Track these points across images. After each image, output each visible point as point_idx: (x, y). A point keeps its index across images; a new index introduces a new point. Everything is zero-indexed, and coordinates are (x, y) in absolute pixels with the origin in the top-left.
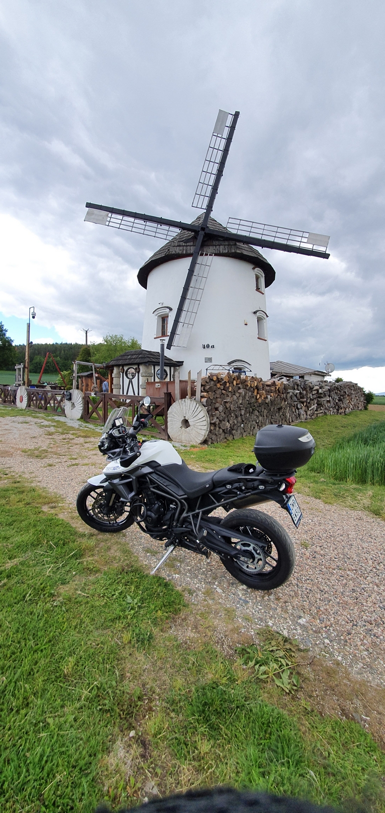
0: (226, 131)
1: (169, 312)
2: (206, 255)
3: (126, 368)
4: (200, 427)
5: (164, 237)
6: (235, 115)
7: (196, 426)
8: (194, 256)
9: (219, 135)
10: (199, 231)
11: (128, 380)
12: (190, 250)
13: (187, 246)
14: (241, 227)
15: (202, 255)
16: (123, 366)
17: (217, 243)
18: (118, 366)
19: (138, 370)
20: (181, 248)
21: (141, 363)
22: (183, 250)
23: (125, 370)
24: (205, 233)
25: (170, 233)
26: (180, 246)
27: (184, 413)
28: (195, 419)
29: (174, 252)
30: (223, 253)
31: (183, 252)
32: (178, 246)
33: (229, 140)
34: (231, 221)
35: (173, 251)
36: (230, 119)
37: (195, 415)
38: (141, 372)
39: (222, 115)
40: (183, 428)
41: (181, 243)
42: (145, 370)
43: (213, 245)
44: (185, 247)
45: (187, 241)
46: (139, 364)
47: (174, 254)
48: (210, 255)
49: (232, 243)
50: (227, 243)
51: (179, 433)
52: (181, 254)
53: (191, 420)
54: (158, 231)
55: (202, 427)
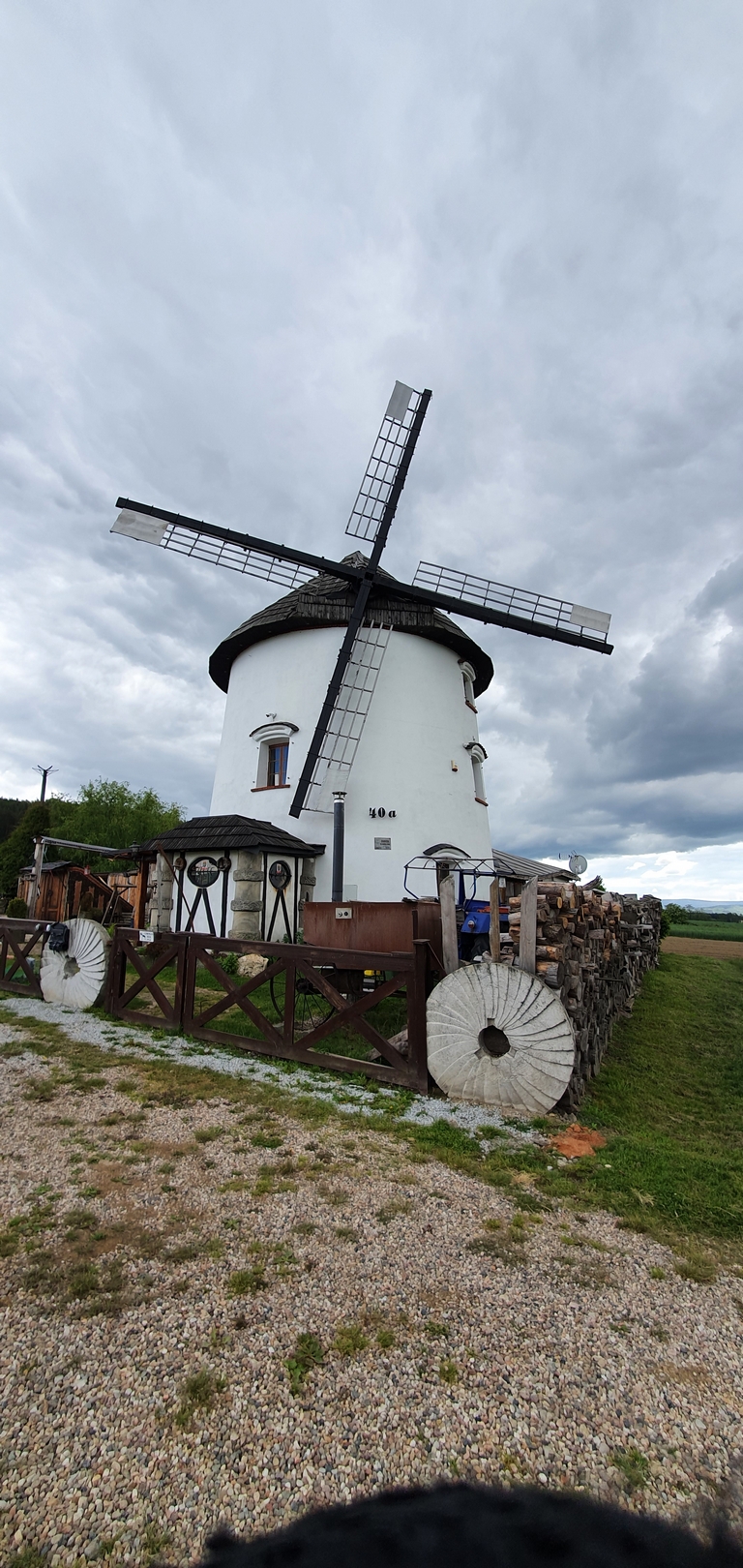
0: (409, 419)
1: (291, 735)
2: (377, 626)
3: (190, 860)
4: (550, 1057)
5: (289, 582)
6: (423, 395)
7: (534, 1053)
8: (352, 626)
9: (396, 421)
10: (362, 580)
11: (196, 888)
12: (341, 613)
13: (333, 605)
14: (443, 581)
15: (367, 625)
16: (183, 853)
17: (395, 605)
18: (169, 853)
19: (226, 865)
20: (322, 608)
21: (237, 849)
22: (326, 612)
23: (189, 863)
24: (373, 584)
25: (299, 576)
26: (319, 604)
27: (489, 1007)
28: (530, 1028)
29: (305, 614)
30: (407, 625)
31: (325, 615)
32: (315, 603)
33: (415, 431)
34: (423, 567)
35: (305, 611)
36: (414, 402)
37: (528, 1016)
38: (235, 867)
39: (401, 392)
40: (487, 1057)
41: (321, 599)
42: (246, 866)
43: (387, 609)
44: (329, 608)
45: (332, 596)
46: (228, 851)
47: (305, 618)
48: (385, 627)
49: (425, 609)
50: (414, 608)
51: (471, 1073)
52: (322, 620)
53: (517, 1032)
54: (275, 569)
55: (559, 1057)
